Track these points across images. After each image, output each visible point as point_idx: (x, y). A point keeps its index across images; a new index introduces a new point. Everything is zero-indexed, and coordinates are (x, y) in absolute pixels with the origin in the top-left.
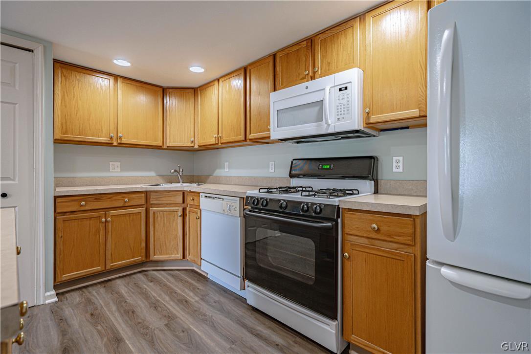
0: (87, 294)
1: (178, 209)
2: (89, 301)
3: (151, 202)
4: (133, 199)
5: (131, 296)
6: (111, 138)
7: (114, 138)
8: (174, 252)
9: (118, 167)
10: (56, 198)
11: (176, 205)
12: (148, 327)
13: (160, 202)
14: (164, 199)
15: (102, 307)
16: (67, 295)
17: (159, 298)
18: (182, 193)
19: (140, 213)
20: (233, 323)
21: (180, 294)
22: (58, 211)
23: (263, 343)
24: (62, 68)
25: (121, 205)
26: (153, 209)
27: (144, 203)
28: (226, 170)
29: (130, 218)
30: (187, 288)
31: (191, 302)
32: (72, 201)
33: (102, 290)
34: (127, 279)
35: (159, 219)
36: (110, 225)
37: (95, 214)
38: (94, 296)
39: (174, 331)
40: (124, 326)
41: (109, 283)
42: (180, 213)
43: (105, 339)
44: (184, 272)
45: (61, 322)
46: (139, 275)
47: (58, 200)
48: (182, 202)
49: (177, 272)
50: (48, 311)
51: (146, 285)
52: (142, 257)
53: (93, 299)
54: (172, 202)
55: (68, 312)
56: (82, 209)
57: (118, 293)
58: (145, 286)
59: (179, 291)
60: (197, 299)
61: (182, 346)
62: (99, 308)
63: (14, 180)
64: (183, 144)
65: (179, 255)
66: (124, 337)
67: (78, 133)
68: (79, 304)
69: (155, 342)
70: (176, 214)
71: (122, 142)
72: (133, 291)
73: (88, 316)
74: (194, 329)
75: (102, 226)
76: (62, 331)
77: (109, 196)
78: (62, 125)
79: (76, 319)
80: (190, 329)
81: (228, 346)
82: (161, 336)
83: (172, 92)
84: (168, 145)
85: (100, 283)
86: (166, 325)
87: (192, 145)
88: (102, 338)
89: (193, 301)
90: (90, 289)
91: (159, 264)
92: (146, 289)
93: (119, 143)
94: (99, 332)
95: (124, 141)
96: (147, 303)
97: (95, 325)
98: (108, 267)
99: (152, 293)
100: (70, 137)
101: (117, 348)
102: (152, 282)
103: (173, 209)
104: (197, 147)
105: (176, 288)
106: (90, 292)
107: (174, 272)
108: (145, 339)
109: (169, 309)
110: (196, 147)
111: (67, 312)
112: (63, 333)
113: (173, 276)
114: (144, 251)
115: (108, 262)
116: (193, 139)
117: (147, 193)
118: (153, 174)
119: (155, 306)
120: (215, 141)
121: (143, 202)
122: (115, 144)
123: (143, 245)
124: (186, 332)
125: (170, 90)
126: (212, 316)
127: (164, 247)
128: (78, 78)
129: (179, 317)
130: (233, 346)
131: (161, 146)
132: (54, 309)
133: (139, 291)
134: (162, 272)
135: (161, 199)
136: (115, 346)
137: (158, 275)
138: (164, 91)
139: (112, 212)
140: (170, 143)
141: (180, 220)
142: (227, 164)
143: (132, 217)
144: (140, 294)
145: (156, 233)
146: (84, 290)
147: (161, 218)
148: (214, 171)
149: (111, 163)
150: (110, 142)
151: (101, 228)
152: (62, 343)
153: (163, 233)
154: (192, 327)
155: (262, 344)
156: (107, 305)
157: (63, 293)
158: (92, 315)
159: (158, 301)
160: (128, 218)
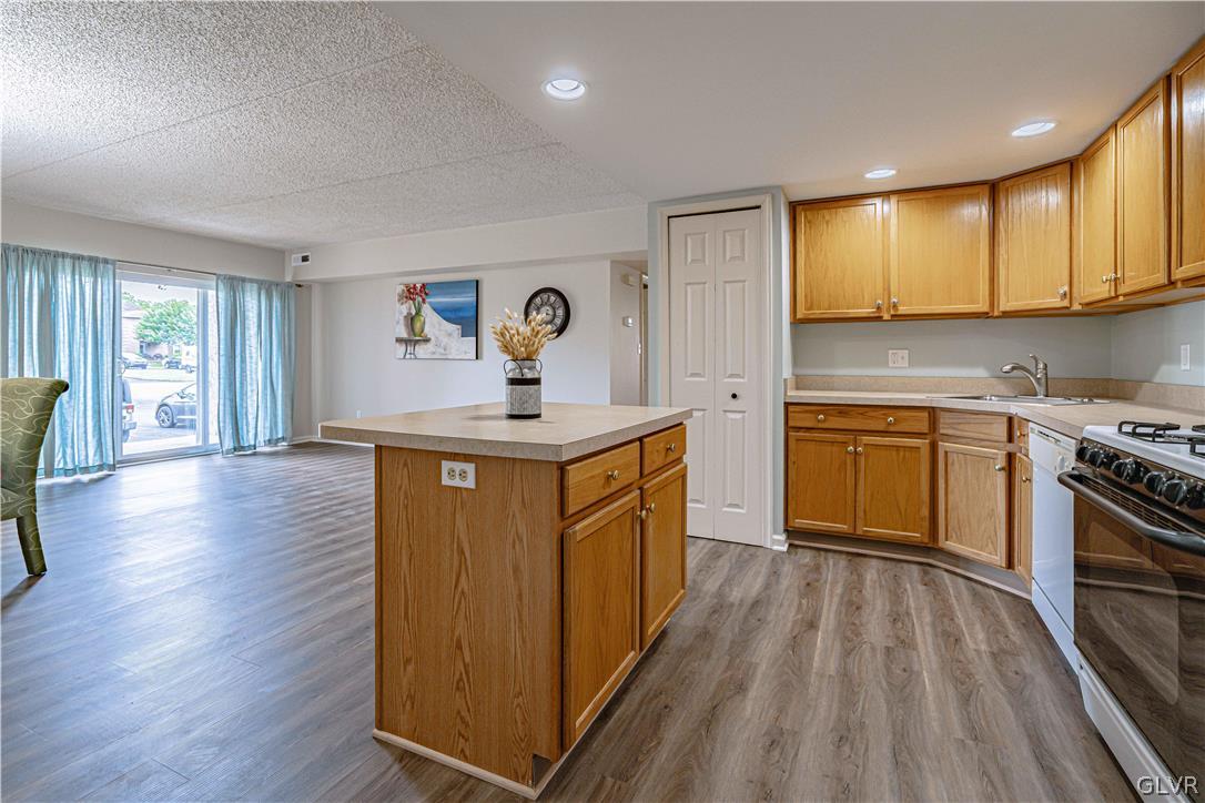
0: (822, 559)
1: (997, 454)
2: (817, 568)
3: (942, 431)
4: (905, 419)
5: (874, 589)
6: (879, 308)
7: (884, 308)
8: (987, 545)
9: (903, 358)
10: (787, 405)
11: (992, 443)
12: (861, 635)
13: (958, 433)
14: (967, 427)
15: (826, 582)
16: (800, 550)
17: (913, 612)
18: (1005, 419)
19: (919, 448)
20: (1012, 718)
21: (958, 625)
22: (791, 424)
23: (1043, 786)
24: (805, 210)
25: (881, 429)
26: (944, 446)
27: (926, 431)
28: (1183, 367)
29: (898, 454)
30: (982, 625)
31: (964, 647)
32: (807, 412)
33: (843, 562)
34: (889, 565)
35: (957, 466)
36: (863, 459)
37: (839, 437)
38: (828, 565)
39: (892, 662)
40: (832, 616)
41: (858, 560)
42: (1001, 462)
43: (800, 616)
44: (1008, 598)
45: (775, 574)
46: (915, 568)
47: (791, 408)
48: (1005, 438)
49: (992, 592)
50: (769, 558)
51: (911, 585)
52: (922, 534)
53: (824, 569)
54: (982, 436)
55: (787, 568)
56: (820, 425)
57: (860, 576)
58: (908, 586)
59: (961, 622)
60: (983, 647)
61: (884, 684)
62: (822, 581)
63: (743, 378)
64: (1040, 304)
65: (998, 558)
66: (822, 626)
67: (826, 305)
68: (805, 566)
69: (852, 656)
70: (991, 465)
71: (899, 313)
72: (883, 582)
73: (804, 583)
74: (927, 680)
75: (849, 460)
76: (768, 584)
77: (862, 410)
78: (806, 296)
79: (789, 578)
80: (919, 674)
81: (960, 735)
82: (867, 654)
83: (1012, 187)
84: (1002, 309)
85: (848, 553)
86: (888, 649)
87: (1066, 303)
88: (797, 614)
89: (972, 646)
90: (830, 555)
91: (961, 564)
92: (906, 590)
93: (892, 316)
94: (800, 604)
95: (902, 310)
96: (888, 608)
97: (802, 596)
98: (859, 532)
99: (911, 600)
100: (817, 313)
101: (805, 632)
102: (925, 585)
103: (985, 452)
104: (1080, 307)
105: (959, 614)
106: (826, 559)
107: (987, 590)
108: (842, 644)
109: (914, 633)
110: (1076, 307)
111: (785, 569)
112: (767, 586)
113: (975, 594)
114: (926, 524)
115: (860, 523)
116: (1066, 288)
117: (933, 413)
118: (981, 372)
119: (897, 617)
120: (1109, 291)
121: (924, 428)
122: (886, 317)
123: (925, 512)
124: (906, 675)
125: (1008, 183)
126: (981, 685)
127: (967, 530)
128: (827, 218)
129: (918, 652)
130: (970, 743)
131: (987, 313)
132: (777, 558)
133: (892, 589)
134: (960, 580)
135: (961, 427)
136: (804, 629)
137: (948, 581)
138: (994, 190)
139: (866, 439)
140: (1005, 304)
141: (1001, 479)
142: (1185, 350)
143: (902, 454)
144: (890, 591)
145: (950, 497)
146: (822, 553)
147: (960, 467)
148: (1156, 369)
149: (890, 352)
150: (877, 315)
151: (848, 461)
152: (760, 594)
153: (964, 500)
154: (925, 674)
155: (1039, 786)
156: (834, 582)
157: (797, 546)
158: (808, 584)
159: (908, 614)
160: (894, 453)
